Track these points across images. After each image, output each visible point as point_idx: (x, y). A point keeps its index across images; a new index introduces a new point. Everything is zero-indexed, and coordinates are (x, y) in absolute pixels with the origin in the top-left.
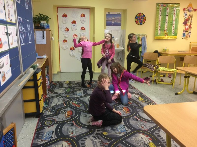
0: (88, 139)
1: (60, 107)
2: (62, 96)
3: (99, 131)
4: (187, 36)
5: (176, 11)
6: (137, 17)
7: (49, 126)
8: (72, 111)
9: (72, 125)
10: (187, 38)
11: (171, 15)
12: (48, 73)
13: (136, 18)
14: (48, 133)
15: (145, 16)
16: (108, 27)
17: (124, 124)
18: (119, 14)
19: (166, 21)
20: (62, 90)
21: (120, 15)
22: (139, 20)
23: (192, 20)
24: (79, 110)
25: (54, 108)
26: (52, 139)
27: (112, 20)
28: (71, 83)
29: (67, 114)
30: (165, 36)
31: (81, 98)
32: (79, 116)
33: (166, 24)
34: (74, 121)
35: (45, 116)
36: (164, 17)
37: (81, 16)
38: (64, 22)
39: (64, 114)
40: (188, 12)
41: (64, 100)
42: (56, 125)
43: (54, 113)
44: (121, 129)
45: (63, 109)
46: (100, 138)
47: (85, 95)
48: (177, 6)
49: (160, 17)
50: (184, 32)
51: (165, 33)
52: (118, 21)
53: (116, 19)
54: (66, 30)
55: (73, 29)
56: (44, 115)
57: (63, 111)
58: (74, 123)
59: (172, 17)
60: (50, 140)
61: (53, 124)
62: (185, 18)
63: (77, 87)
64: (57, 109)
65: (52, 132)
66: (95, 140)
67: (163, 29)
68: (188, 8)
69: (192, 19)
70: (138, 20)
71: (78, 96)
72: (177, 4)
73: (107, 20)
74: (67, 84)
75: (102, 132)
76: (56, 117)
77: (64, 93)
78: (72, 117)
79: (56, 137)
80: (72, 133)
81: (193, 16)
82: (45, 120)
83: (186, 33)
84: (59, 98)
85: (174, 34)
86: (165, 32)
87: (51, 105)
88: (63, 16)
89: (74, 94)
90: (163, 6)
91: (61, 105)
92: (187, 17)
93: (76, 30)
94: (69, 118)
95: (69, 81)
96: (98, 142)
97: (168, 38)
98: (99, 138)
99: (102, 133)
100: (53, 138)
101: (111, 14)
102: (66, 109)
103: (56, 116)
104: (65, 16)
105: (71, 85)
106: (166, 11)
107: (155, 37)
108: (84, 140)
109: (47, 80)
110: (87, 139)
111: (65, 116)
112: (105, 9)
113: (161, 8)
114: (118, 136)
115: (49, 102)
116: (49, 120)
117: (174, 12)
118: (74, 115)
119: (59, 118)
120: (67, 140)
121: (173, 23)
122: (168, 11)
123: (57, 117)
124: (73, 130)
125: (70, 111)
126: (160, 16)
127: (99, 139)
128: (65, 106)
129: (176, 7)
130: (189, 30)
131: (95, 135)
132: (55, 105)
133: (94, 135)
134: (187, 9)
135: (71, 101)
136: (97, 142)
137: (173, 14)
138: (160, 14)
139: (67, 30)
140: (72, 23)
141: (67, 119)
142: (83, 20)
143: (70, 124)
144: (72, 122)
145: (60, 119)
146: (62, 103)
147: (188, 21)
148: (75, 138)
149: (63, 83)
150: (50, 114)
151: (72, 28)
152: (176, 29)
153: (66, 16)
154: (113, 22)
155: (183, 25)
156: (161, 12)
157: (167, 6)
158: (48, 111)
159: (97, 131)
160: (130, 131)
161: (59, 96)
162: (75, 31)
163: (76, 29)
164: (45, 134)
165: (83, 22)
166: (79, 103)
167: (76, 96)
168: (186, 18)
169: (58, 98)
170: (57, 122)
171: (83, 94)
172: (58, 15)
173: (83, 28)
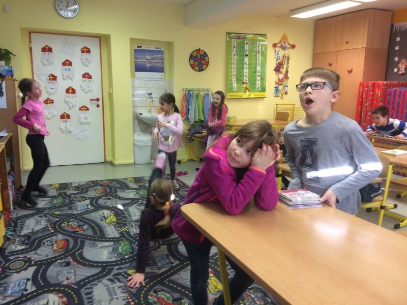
0: (100, 284)
1: (40, 235)
2: (45, 213)
3: (121, 268)
4: (282, 93)
5: (262, 48)
6: (193, 56)
7: (17, 271)
8: (67, 240)
9: (68, 264)
10: (282, 96)
11: (253, 54)
12: (12, 168)
13: (190, 58)
14: (17, 283)
15: (207, 56)
16: (138, 74)
17: (168, 254)
18: (159, 50)
19: (246, 66)
20: (44, 202)
21: (161, 52)
22: (197, 62)
23: (289, 65)
24: (80, 237)
25: (28, 237)
26: (25, 293)
27: (145, 61)
28: (63, 186)
29: (57, 246)
30: (245, 92)
31: (87, 215)
32: (82, 247)
33: (246, 71)
34: (71, 258)
35: (9, 253)
36: (241, 58)
37: (82, 52)
38: (46, 63)
39: (51, 247)
40: (281, 49)
41: (49, 221)
42: (35, 268)
43: (28, 246)
44: (162, 261)
45: (48, 238)
46: (122, 280)
47: (93, 208)
48: (262, 38)
49: (235, 59)
50: (277, 86)
51: (244, 87)
52: (157, 62)
53: (153, 59)
54: (50, 80)
55: (65, 77)
56: (7, 251)
57: (47, 241)
58: (72, 261)
59: (254, 58)
60: (22, 294)
61: (28, 267)
62: (277, 60)
63: (77, 194)
64: (34, 239)
65: (25, 281)
66: (112, 285)
67: (240, 80)
68: (280, 42)
69: (288, 63)
70: (195, 62)
71: (80, 212)
72: (261, 35)
73: (136, 60)
74: (56, 190)
75: (125, 270)
76: (32, 254)
77: (49, 208)
78: (67, 251)
79: (34, 289)
80: (68, 279)
81: (290, 56)
82: (11, 260)
83: (280, 87)
84: (39, 219)
85: (260, 89)
86: (244, 84)
87: (20, 233)
88: (44, 50)
89: (70, 208)
90: (239, 38)
91: (44, 230)
92: (280, 59)
93: (73, 78)
94: (61, 253)
95: (60, 184)
96: (119, 288)
97: (250, 95)
98: (119, 281)
99: (126, 273)
100: (29, 291)
101: (143, 48)
102: (54, 238)
103: (33, 252)
104: (47, 50)
105: (65, 191)
106: (243, 47)
107: (228, 94)
108: (91, 288)
109: (10, 184)
110: (96, 284)
111: (52, 251)
112: (131, 39)
113: (234, 42)
114: (156, 273)
115: (16, 226)
116: (19, 260)
117: (258, 49)
118: (71, 246)
119: (38, 255)
120: (57, 292)
121: (257, 69)
122: (247, 47)
123: (36, 253)
124: (69, 273)
125: (62, 240)
126: (235, 57)
127: (121, 282)
128: (53, 231)
129: (261, 41)
130: (285, 82)
131: (113, 276)
132: (29, 231)
133: (111, 276)
134: (279, 45)
135: (65, 221)
136: (116, 288)
137: (256, 54)
138: (233, 52)
139: (53, 78)
140: (64, 64)
141: (57, 255)
142: (87, 60)
143: (62, 263)
144: (66, 260)
145: (41, 257)
146: (44, 226)
147: (282, 67)
148: (73, 286)
149: (46, 187)
150: (20, 249)
151: (63, 75)
152: (263, 79)
153: (50, 50)
154: (148, 65)
155: (275, 72)
156: (235, 48)
157: (245, 38)
158: (16, 243)
159: (117, 269)
160: (178, 262)
161: (37, 214)
162: (70, 80)
163: (71, 77)
164: (12, 285)
165: (86, 64)
166: (81, 223)
167: (75, 212)
168: (279, 61)
169: (36, 217)
170: (36, 262)
171: (90, 206)
172: (31, 49)
173: (87, 76)
